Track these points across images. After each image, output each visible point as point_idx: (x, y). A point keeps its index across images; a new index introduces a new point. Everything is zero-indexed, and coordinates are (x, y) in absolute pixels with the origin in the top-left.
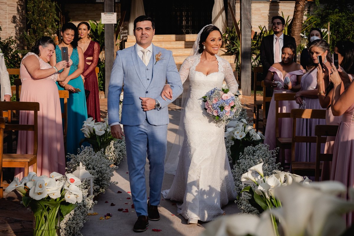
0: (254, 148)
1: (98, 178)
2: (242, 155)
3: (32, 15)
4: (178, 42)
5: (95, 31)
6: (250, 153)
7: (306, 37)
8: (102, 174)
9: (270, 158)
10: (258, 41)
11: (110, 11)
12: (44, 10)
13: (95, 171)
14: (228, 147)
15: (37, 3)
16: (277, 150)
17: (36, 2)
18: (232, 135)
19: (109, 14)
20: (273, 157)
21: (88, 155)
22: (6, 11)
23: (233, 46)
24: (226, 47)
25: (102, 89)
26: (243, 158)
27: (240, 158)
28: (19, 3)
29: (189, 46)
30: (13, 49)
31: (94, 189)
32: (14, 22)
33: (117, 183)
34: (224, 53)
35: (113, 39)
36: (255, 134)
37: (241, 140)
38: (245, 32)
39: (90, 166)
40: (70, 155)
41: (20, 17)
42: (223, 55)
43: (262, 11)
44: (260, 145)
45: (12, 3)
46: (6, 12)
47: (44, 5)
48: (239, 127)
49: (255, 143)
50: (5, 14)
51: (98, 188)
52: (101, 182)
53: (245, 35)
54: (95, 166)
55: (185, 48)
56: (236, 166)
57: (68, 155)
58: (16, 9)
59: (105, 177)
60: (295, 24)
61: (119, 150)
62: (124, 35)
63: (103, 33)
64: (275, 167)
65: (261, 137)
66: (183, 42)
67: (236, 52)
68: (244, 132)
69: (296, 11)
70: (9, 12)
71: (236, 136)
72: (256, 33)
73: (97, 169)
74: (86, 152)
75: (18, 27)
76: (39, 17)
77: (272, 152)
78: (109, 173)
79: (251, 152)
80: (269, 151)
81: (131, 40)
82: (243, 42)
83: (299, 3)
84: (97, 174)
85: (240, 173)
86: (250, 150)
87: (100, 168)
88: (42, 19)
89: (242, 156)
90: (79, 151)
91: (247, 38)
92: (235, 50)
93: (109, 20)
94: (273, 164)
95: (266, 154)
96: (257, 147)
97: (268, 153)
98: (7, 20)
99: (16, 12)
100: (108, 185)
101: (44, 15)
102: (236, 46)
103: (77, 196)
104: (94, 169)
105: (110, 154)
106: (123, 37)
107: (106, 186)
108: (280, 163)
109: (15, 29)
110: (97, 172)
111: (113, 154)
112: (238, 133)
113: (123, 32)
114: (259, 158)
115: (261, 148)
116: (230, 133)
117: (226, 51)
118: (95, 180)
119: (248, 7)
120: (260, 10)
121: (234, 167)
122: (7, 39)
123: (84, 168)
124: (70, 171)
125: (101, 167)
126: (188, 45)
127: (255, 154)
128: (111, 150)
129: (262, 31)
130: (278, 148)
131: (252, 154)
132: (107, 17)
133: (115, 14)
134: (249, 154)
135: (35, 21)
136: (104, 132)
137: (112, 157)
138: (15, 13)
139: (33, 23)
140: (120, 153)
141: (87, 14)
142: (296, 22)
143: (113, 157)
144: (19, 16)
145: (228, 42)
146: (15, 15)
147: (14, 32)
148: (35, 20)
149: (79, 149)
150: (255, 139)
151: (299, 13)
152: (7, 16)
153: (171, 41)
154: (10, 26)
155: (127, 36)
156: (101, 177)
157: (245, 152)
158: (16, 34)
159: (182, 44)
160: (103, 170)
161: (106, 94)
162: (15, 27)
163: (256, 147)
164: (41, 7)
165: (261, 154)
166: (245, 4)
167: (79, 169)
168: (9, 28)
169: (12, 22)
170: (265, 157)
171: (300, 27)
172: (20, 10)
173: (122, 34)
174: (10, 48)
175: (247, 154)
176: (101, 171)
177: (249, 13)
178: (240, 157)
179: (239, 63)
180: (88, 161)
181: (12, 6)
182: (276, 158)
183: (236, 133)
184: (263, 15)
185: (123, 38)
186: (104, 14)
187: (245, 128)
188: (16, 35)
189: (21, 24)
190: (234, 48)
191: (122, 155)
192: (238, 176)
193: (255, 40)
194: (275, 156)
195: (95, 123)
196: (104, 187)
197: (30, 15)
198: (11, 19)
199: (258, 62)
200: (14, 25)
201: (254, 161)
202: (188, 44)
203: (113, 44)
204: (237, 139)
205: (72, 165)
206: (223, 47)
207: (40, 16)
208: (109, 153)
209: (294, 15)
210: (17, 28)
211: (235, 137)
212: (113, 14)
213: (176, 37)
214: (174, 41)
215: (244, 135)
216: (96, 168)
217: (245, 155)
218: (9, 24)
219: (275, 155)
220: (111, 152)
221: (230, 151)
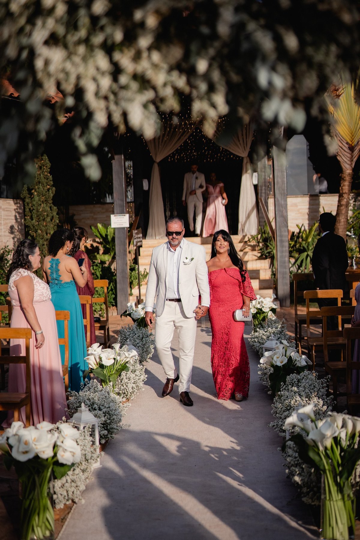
0: (298, 376)
1: (105, 421)
2: (283, 386)
3: (30, 220)
5: (104, 236)
6: (293, 382)
7: (353, 236)
8: (110, 416)
9: (319, 390)
10: (296, 242)
11: (122, 212)
12: (44, 214)
13: (101, 412)
14: (266, 374)
15: (36, 205)
16: (327, 379)
17: (34, 205)
18: (272, 360)
19: (120, 216)
20: (323, 388)
21: (92, 392)
22: (1, 216)
23: (267, 249)
24: (258, 250)
25: (114, 304)
26: (285, 389)
27: (281, 389)
30: (9, 261)
31: (100, 435)
32: (12, 232)
33: (130, 426)
34: (257, 257)
35: (125, 245)
36: (299, 359)
37: (282, 366)
38: (281, 232)
39: (95, 406)
40: (70, 392)
41: (18, 227)
42: (256, 260)
43: (299, 207)
44: (306, 372)
45: (7, 207)
46: (1, 218)
47: (43, 208)
48: (278, 350)
49: (299, 370)
51: (106, 434)
52: (109, 426)
53: (281, 236)
54: (102, 406)
56: (276, 399)
57: (69, 392)
58: (13, 217)
59: (114, 419)
60: (339, 221)
61: (133, 382)
62: (139, 240)
63: (113, 239)
64: (327, 400)
65: (306, 362)
67: (271, 255)
68: (285, 356)
69: (339, 206)
71: (276, 362)
72: (293, 233)
73: (104, 410)
74: (91, 387)
76: (38, 222)
77: (322, 381)
78: (118, 414)
79: (295, 382)
80: (318, 381)
81: (147, 246)
82: (278, 244)
83: (343, 197)
84: (104, 416)
85: (283, 410)
86: (293, 379)
87: (107, 408)
89: (284, 387)
90: (82, 386)
91: (284, 238)
92: (269, 253)
93: (121, 223)
94: (324, 397)
95: (314, 385)
96: (302, 374)
97: (316, 384)
99: (14, 221)
100: (118, 430)
101: (44, 220)
102: (271, 248)
103: (73, 454)
104: (100, 409)
105: (122, 387)
106: (137, 242)
107: (115, 431)
108: (332, 396)
110: (103, 413)
111: (125, 386)
112: (278, 358)
113: (136, 236)
114: (306, 389)
115: (307, 376)
116: (268, 357)
117: (259, 255)
118: (101, 424)
120: (297, 206)
121: (274, 401)
122: (2, 249)
123: (86, 410)
124: (70, 412)
125: (109, 407)
127: (299, 384)
128: (123, 381)
129: (300, 230)
130: (328, 377)
131: (296, 384)
132: (118, 219)
133: (127, 216)
134: (293, 384)
135: (34, 227)
136: (112, 361)
137: (123, 391)
139: (32, 229)
140: (134, 385)
142: (341, 218)
143: (125, 390)
145: (261, 245)
146: (13, 224)
147: (12, 243)
148: (34, 226)
149: (82, 384)
150: (298, 364)
151: (343, 207)
155: (141, 241)
156: (110, 419)
157: (287, 381)
160: (111, 410)
161: (118, 310)
163: (300, 375)
164: (40, 211)
165: (307, 385)
166: (280, 199)
167: (81, 411)
168: (5, 236)
170: (313, 389)
171: (345, 224)
172: (18, 219)
173: (135, 239)
174: (6, 260)
175: (290, 385)
176: (109, 412)
177: (285, 210)
178: (282, 388)
179: (275, 268)
180: (93, 399)
181: (8, 211)
182: (327, 388)
183: (275, 358)
184: (301, 211)
185: (137, 244)
186: (114, 216)
187: (286, 351)
189: (20, 234)
190: (268, 251)
191: (136, 388)
192: (281, 413)
193: (293, 241)
194: (325, 387)
195: (102, 350)
196: (113, 432)
197: (27, 220)
199: (297, 267)
200: (12, 236)
201: (300, 393)
203: (125, 251)
204: (277, 366)
205: (73, 406)
208: (120, 385)
209: (337, 210)
210: (16, 239)
211: (274, 362)
212: (125, 216)
215: (285, 361)
216: (102, 408)
217: (288, 385)
219: (325, 385)
220: (122, 385)
221: (268, 379)
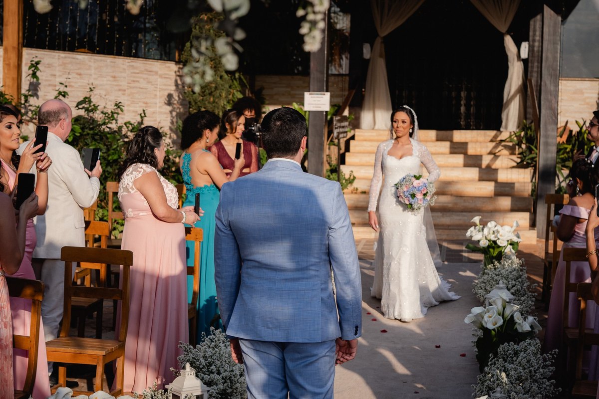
0: (517, 346)
2: (492, 359)
4: (439, 143)
10: (574, 146)
11: (320, 90)
13: (219, 378)
18: (481, 319)
19: (318, 94)
22: (157, 85)
23: (530, 154)
24: (519, 154)
26: (495, 363)
27: (489, 363)
28: (178, 74)
29: (456, 151)
32: (169, 103)
34: (515, 164)
36: (520, 322)
37: (494, 330)
38: (546, 130)
41: (179, 97)
42: (513, 167)
43: (586, 95)
44: (528, 342)
45: (166, 72)
46: (156, 88)
48: (493, 306)
49: (520, 337)
50: (155, 91)
53: (547, 137)
55: (451, 153)
58: (172, 83)
62: (341, 130)
65: (531, 327)
66: (447, 144)
68: (502, 316)
70: (161, 87)
71: (486, 323)
72: (571, 132)
73: (224, 375)
75: (175, 111)
76: (202, 96)
79: (510, 354)
81: (362, 138)
84: (224, 383)
86: (508, 350)
88: (207, 100)
89: (493, 361)
91: (550, 140)
92: (532, 159)
93: (318, 104)
96: (523, 344)
98: (158, 101)
99: (174, 88)
101: (210, 94)
102: (535, 153)
104: (219, 373)
106: (339, 133)
108: (553, 381)
109: (169, 115)
110: (223, 379)
112: (490, 317)
113: (339, 125)
116: (476, 316)
117: (519, 160)
119: (552, 88)
120: (582, 93)
123: (193, 372)
126: (455, 148)
129: (581, 128)
132: (314, 99)
133: (328, 95)
134: (507, 357)
135: (196, 103)
138: (172, 89)
141: (293, 92)
144: (177, 94)
145: (524, 146)
146: (172, 92)
147: (169, 119)
148: (197, 101)
150: (519, 330)
152: (158, 93)
153: (427, 141)
154: (162, 110)
157: (499, 353)
158: (172, 123)
159: (445, 146)
162: (171, 112)
163: (520, 344)
166: (548, 83)
167: (185, 375)
168: (160, 113)
169: (165, 103)
172: (180, 85)
173: (336, 128)
177: (554, 99)
178: (491, 361)
181: (167, 78)
183: (486, 318)
184: (587, 101)
185: (338, 136)
186: (310, 94)
187: (504, 309)
188: (171, 125)
189: (180, 107)
190: (531, 156)
193: (570, 145)
198: (164, 99)
200: (169, 108)
202: (455, 146)
203: (321, 144)
204: (487, 328)
206: (515, 154)
207: (205, 95)
210: (174, 114)
211: (484, 324)
212: (324, 94)
213: (437, 135)
214: (432, 141)
215: (500, 322)
217: (500, 357)
218: (160, 107)
